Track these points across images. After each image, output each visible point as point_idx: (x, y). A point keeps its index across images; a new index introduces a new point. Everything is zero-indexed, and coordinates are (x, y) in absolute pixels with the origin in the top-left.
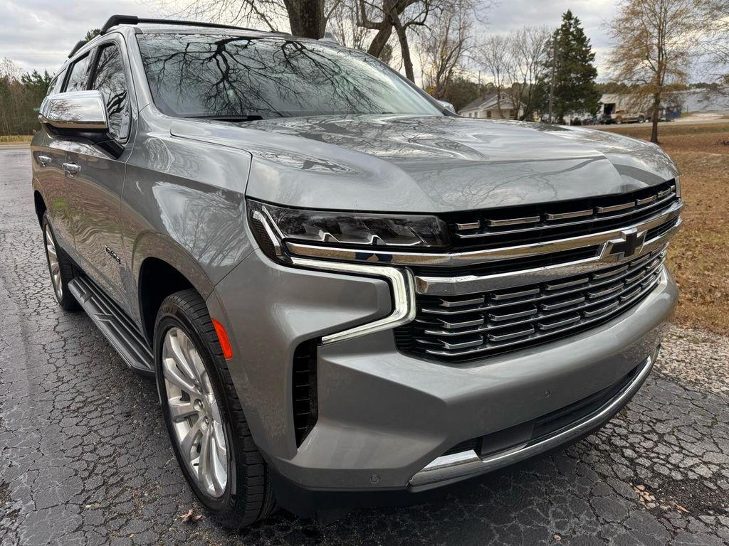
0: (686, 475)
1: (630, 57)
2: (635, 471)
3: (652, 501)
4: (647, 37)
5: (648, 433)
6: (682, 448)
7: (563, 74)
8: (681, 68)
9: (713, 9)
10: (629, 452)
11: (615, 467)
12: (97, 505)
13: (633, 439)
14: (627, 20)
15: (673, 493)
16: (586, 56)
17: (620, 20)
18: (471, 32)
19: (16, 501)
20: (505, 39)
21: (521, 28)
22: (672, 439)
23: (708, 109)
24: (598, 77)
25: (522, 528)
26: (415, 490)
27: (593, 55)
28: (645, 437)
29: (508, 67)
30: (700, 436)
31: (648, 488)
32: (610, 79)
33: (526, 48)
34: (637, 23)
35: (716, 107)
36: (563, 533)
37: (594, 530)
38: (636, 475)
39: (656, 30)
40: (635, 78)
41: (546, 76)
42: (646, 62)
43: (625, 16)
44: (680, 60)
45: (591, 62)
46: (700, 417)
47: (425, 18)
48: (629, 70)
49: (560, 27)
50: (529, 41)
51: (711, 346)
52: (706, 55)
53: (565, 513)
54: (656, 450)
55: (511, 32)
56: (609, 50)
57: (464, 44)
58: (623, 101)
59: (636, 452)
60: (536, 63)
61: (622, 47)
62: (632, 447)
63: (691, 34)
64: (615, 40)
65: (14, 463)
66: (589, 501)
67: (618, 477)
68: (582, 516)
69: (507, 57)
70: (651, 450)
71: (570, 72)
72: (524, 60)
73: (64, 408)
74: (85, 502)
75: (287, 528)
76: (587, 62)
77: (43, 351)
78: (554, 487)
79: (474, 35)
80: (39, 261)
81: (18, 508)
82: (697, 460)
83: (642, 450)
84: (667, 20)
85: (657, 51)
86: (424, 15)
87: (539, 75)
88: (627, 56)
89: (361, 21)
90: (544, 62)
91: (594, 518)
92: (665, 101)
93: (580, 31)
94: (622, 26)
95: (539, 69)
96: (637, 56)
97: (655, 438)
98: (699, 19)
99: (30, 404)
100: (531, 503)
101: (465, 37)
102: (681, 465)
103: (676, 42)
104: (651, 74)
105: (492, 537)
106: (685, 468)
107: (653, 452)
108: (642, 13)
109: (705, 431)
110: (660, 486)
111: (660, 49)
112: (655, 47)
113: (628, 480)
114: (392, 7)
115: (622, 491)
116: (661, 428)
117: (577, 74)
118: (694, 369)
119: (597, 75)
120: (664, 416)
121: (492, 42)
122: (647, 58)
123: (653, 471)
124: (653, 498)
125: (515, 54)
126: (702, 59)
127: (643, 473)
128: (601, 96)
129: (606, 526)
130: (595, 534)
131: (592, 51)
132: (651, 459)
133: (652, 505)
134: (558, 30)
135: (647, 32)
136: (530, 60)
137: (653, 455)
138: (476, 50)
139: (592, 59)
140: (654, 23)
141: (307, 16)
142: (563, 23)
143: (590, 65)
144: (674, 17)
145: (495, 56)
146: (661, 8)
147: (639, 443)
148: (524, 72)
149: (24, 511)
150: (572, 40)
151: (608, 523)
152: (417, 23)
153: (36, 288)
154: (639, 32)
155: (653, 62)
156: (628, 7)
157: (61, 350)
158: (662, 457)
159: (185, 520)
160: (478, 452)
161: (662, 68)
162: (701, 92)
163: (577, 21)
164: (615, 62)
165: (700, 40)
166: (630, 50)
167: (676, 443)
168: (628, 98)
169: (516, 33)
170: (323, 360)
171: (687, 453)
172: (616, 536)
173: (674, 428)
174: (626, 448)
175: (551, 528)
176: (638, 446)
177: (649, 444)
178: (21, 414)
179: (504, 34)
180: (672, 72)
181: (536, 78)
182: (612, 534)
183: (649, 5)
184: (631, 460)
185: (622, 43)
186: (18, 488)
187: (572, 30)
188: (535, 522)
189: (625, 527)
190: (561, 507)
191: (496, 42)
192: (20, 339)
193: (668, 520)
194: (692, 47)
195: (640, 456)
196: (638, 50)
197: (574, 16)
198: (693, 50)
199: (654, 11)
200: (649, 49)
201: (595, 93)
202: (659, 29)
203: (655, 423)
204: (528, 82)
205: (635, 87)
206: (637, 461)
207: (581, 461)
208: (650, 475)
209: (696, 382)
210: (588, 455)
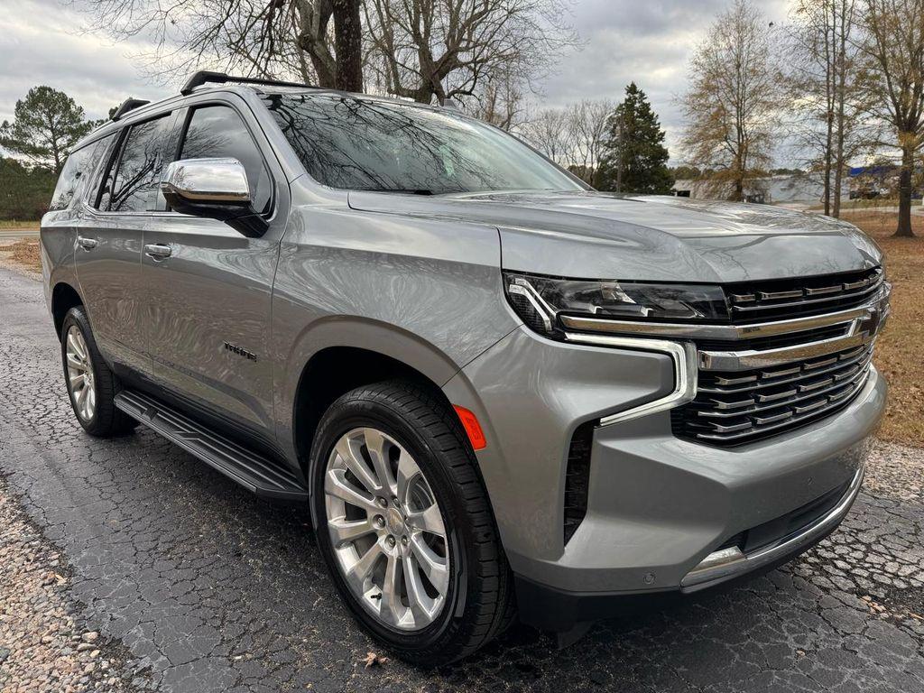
0: (909, 583)
1: (708, 138)
2: (855, 582)
3: (884, 611)
4: (724, 115)
5: (853, 543)
6: (894, 556)
7: (630, 156)
8: (763, 151)
9: (794, 88)
10: (840, 564)
11: (833, 579)
12: (249, 656)
13: (839, 550)
14: (701, 95)
15: (902, 602)
16: (655, 135)
17: (694, 95)
18: (521, 105)
19: (141, 658)
20: (560, 114)
21: (579, 101)
22: (880, 548)
23: (797, 198)
24: (669, 160)
25: (760, 645)
26: (688, 590)
27: (663, 134)
28: (853, 548)
29: (565, 147)
30: (908, 544)
31: (875, 598)
32: (685, 162)
33: (586, 125)
34: (712, 99)
35: (805, 197)
36: (805, 648)
37: (837, 643)
38: (858, 585)
39: (734, 108)
40: (713, 161)
41: (610, 158)
42: (725, 144)
43: (698, 91)
44: (761, 143)
45: (660, 143)
46: (900, 525)
47: (474, 86)
48: (706, 153)
49: (624, 102)
50: (588, 116)
51: (881, 454)
52: (790, 138)
53: (799, 627)
54: (867, 559)
55: (568, 106)
56: (682, 130)
57: (513, 119)
58: (700, 188)
59: (849, 563)
60: (598, 142)
61: (697, 126)
62: (842, 557)
63: (772, 113)
64: (689, 119)
65: (115, 615)
66: (819, 614)
67: (839, 589)
68: (819, 629)
69: (564, 135)
70: (863, 560)
71: (638, 153)
72: (584, 139)
73: (150, 550)
74: (230, 653)
75: (496, 665)
76: (656, 142)
77: (87, 486)
78: (777, 602)
79: (525, 108)
80: (26, 378)
81: (147, 665)
82: (914, 568)
83: (854, 561)
84: (746, 97)
85: (736, 131)
86: (472, 82)
87: (601, 157)
88: (702, 136)
89: (393, 87)
90: (607, 142)
91: (833, 631)
92: (748, 188)
93: (647, 107)
94: (696, 102)
95: (601, 149)
96: (714, 137)
97: (863, 548)
98: (780, 97)
99: (103, 546)
100: (758, 620)
101: (514, 110)
102: (899, 573)
103: (756, 121)
104: (731, 157)
105: (732, 657)
106: (906, 577)
107: (866, 562)
108: (718, 88)
109: (911, 538)
110: (887, 596)
111: (740, 130)
112: (734, 127)
113: (851, 591)
114: (433, 72)
115: (850, 603)
116: (864, 537)
117: (646, 156)
118: (874, 477)
119: (668, 157)
120: (864, 526)
121: (546, 117)
122: (726, 140)
123: (874, 581)
124: (883, 607)
125: (573, 132)
126: (786, 141)
127: (864, 583)
128: (673, 183)
129: (848, 637)
130: (839, 646)
131: (662, 130)
132: (867, 569)
133: (885, 615)
134: (621, 105)
135: (724, 110)
136: (591, 139)
137: (867, 565)
138: (527, 126)
139: (661, 139)
140: (732, 99)
141: (345, 79)
142: (627, 97)
143: (661, 146)
144: (754, 93)
145: (549, 133)
146: (739, 84)
147: (848, 554)
148: (585, 153)
149: (158, 668)
150: (637, 117)
151: (849, 634)
152: (465, 93)
153: (38, 411)
154: (715, 109)
155: (733, 144)
156: (702, 81)
157: (110, 483)
158: (876, 566)
159: (370, 663)
160: (742, 548)
161: (742, 151)
162: (787, 179)
163: (642, 95)
164: (688, 143)
165: (783, 120)
166: (706, 129)
167: (886, 551)
168: (706, 184)
169: (574, 107)
170: (599, 444)
171: (901, 561)
172: (861, 647)
173: (878, 537)
174: (836, 559)
175: (791, 642)
176: (847, 556)
177: (859, 555)
178: (96, 559)
179: (560, 109)
180: (754, 155)
181: (599, 160)
182: (857, 645)
183: (726, 80)
184: (847, 571)
185: (697, 121)
186: (136, 642)
187: (637, 105)
188: (772, 639)
189: (868, 638)
190: (793, 622)
191: (550, 117)
192: (48, 472)
193: (909, 627)
194: (774, 128)
195: (854, 567)
196: (715, 130)
197: (639, 89)
198: (776, 130)
199: (730, 86)
200: (727, 129)
201: (667, 178)
202: (738, 107)
203: (856, 534)
204: (588, 166)
205: (709, 172)
206: (853, 572)
207: (795, 575)
208: (872, 585)
209: (881, 491)
210: (800, 569)
